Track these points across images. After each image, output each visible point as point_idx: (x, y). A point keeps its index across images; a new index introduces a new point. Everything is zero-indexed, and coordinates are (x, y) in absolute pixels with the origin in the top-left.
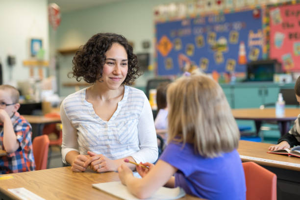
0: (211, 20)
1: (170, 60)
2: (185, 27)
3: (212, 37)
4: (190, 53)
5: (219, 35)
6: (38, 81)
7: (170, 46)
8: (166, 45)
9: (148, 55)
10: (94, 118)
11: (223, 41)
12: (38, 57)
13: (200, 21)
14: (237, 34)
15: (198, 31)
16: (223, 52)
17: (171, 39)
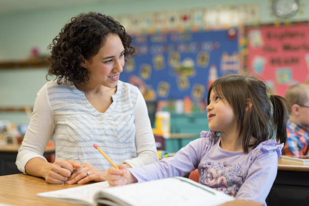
3: (174, 58)
4: (145, 76)
11: (189, 63)
13: (160, 39)
14: (207, 56)
15: (157, 50)
16: (189, 77)
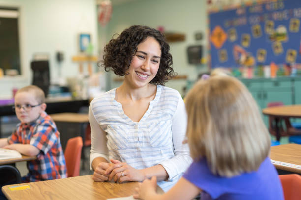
0: (268, 7)
1: (224, 52)
2: (241, 16)
3: (269, 26)
4: (246, 44)
5: (278, 24)
6: (87, 77)
7: (224, 37)
8: (220, 36)
9: (200, 48)
10: (124, 119)
11: (282, 30)
12: (87, 52)
13: (257, 9)
14: (298, 22)
15: (255, 20)
16: (282, 42)
17: (225, 30)
